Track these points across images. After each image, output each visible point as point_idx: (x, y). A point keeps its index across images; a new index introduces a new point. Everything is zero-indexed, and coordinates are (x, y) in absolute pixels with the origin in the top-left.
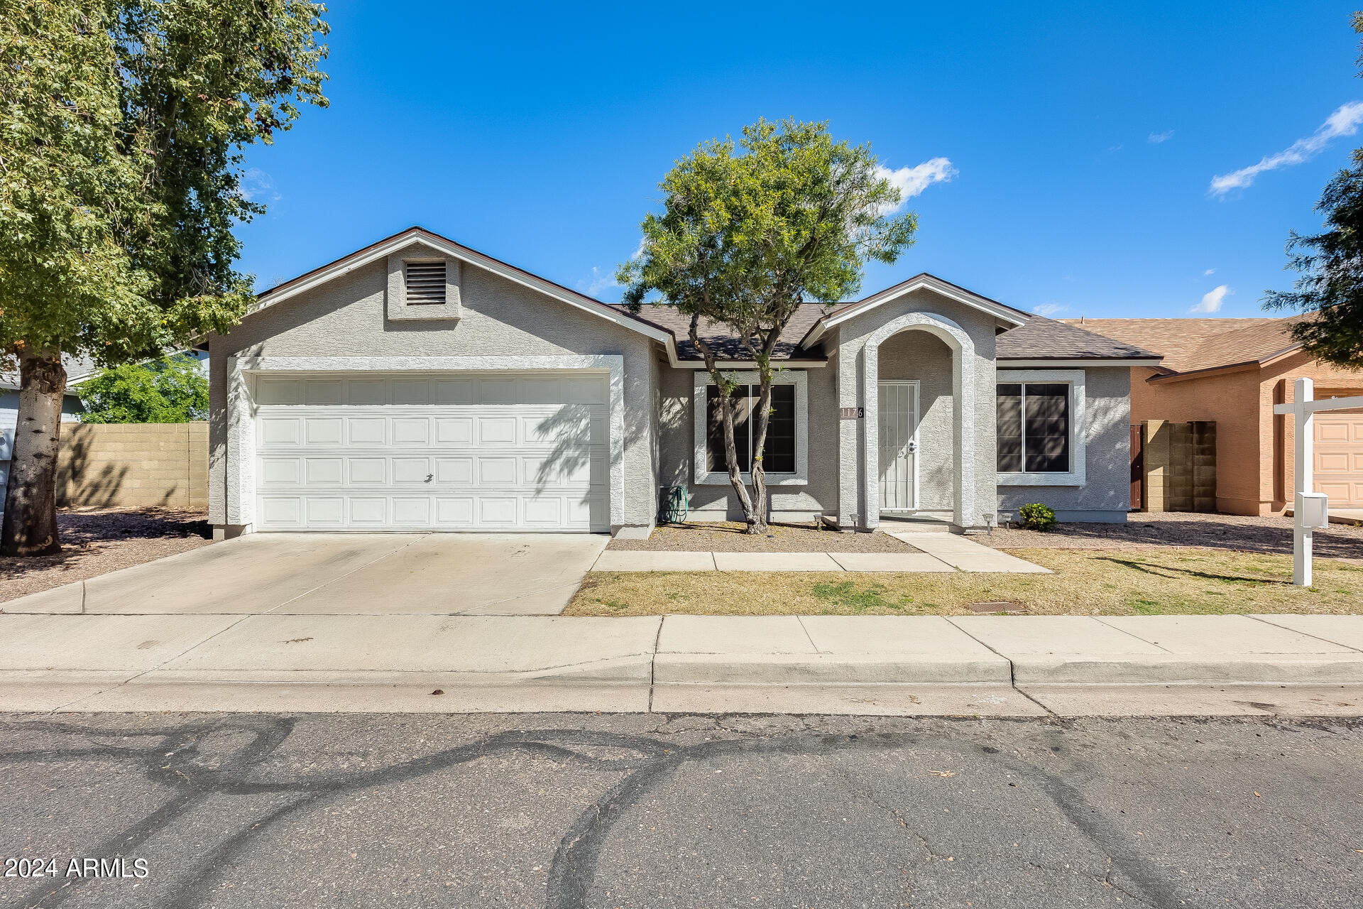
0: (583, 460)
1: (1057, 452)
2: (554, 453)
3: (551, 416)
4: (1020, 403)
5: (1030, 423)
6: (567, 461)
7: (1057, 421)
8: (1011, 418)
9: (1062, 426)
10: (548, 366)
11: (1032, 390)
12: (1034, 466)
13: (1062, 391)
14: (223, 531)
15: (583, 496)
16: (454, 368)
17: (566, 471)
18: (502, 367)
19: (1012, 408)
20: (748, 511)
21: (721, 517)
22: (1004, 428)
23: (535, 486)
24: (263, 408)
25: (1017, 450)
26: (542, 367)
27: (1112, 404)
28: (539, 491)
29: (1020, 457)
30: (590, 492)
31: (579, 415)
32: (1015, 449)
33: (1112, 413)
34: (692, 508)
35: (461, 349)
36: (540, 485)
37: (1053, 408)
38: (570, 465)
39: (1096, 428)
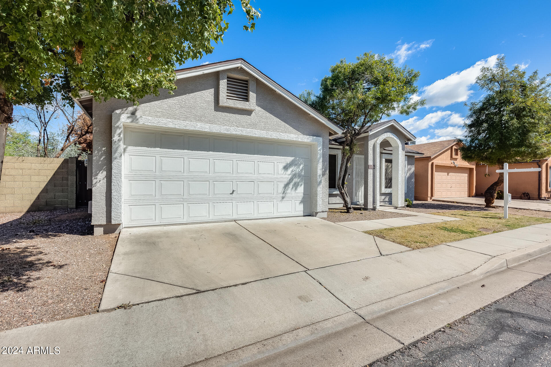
0: (301, 183)
2: (290, 180)
3: (289, 162)
6: (295, 183)
8: (391, 170)
10: (294, 139)
14: (102, 229)
15: (301, 199)
16: (254, 136)
17: (294, 188)
18: (276, 138)
20: (348, 204)
23: (281, 195)
24: (130, 148)
26: (292, 139)
28: (283, 198)
30: (304, 198)
31: (299, 163)
33: (411, 170)
35: (254, 126)
36: (284, 195)
38: (296, 186)
39: (408, 175)
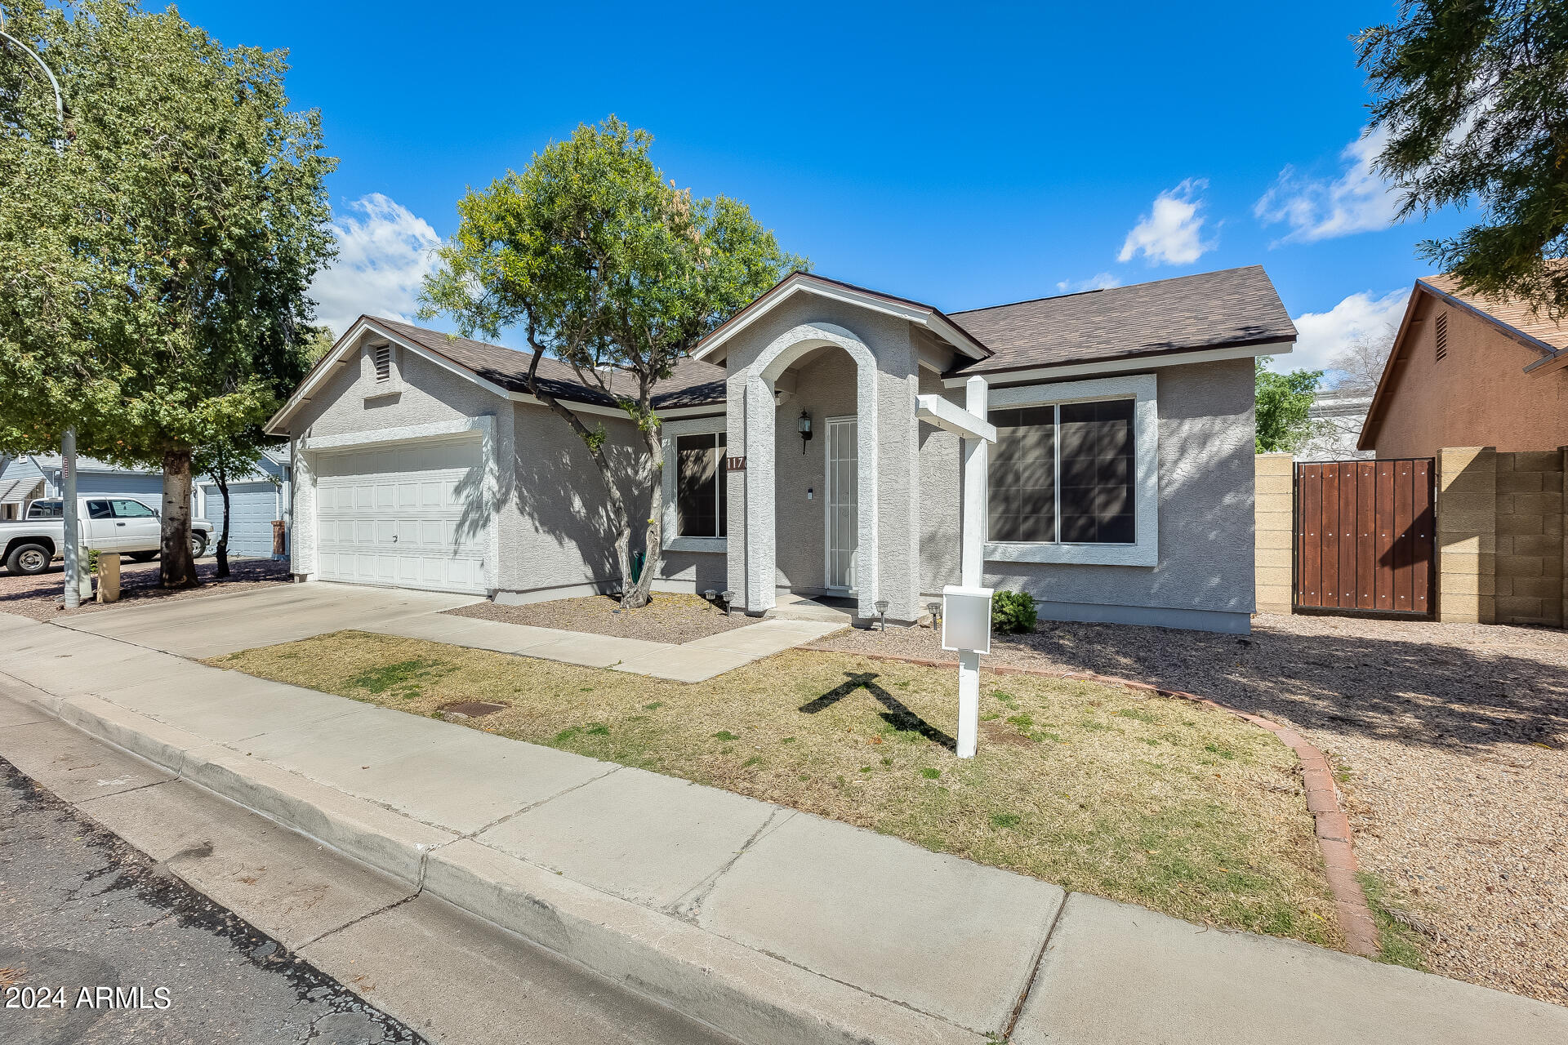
1: (1114, 510)
2: (463, 516)
3: (462, 479)
4: (1050, 435)
5: (1067, 465)
7: (1113, 461)
8: (1037, 458)
9: (1122, 467)
11: (1071, 413)
12: (1073, 533)
13: (1124, 411)
19: (1038, 444)
21: (691, 589)
22: (1026, 474)
23: (453, 546)
24: (319, 479)
25: (1045, 509)
27: (1217, 428)
29: (1051, 519)
32: (1042, 507)
33: (1217, 443)
34: (664, 577)
35: (402, 421)
36: (457, 547)
37: (1106, 441)
39: (1184, 470)
